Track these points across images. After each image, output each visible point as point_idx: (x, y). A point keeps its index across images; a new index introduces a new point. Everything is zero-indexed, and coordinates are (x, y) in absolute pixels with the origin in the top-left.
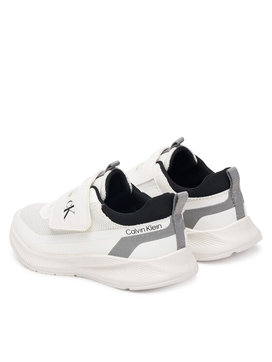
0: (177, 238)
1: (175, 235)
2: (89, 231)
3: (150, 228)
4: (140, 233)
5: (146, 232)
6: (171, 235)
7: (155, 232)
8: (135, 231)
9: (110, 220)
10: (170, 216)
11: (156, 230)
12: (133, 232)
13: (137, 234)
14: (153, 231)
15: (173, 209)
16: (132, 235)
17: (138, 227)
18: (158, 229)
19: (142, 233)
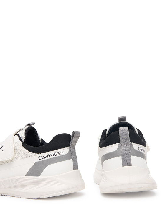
0: (73, 161)
1: (72, 159)
2: (12, 160)
3: (55, 154)
4: (48, 158)
5: (53, 157)
6: (70, 159)
7: (59, 156)
8: (45, 157)
9: (28, 151)
10: (69, 147)
11: (60, 155)
12: (43, 158)
13: (46, 158)
14: (57, 156)
15: (71, 142)
16: (42, 160)
17: (47, 154)
18: (61, 155)
19: (50, 158)
